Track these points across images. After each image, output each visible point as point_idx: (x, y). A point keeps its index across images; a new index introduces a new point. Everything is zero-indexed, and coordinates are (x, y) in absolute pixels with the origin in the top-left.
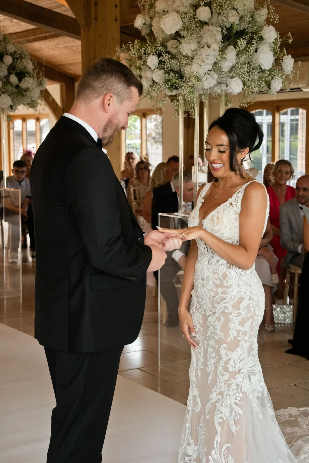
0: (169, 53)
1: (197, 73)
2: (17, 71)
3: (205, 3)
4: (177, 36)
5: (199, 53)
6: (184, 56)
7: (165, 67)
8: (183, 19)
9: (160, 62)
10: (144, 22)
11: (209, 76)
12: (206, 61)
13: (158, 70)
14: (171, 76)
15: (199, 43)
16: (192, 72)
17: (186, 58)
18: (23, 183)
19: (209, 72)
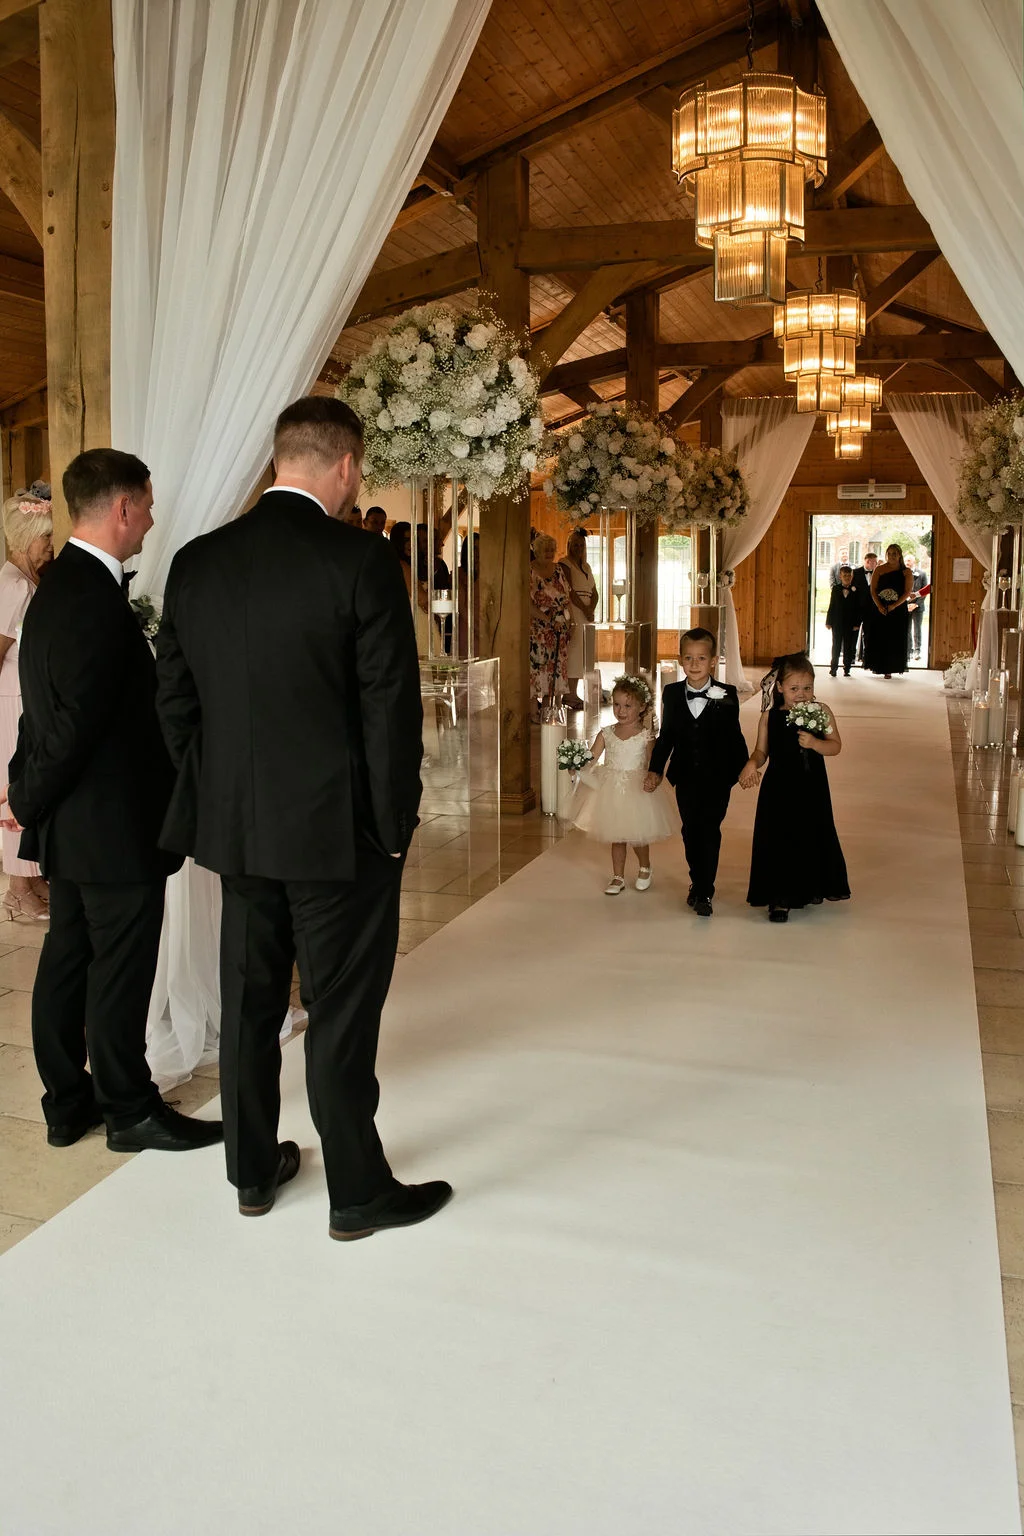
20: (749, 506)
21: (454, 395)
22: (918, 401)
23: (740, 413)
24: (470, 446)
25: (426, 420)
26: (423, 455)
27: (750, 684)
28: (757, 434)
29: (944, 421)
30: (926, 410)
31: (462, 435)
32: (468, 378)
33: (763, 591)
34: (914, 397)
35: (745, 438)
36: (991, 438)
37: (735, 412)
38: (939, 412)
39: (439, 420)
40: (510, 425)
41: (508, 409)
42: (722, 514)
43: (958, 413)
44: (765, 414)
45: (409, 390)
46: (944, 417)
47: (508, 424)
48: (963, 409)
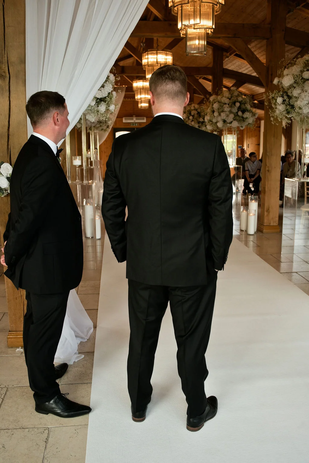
0: (288, 96)
1: (300, 105)
2: (242, 110)
3: (307, 69)
4: (291, 87)
5: (301, 95)
6: (295, 97)
7: (286, 103)
8: (295, 78)
9: (284, 101)
10: (278, 81)
11: (306, 107)
12: (305, 99)
13: (282, 104)
14: (288, 108)
15: (302, 90)
16: (298, 105)
17: (295, 98)
18: (255, 163)
19: (306, 105)
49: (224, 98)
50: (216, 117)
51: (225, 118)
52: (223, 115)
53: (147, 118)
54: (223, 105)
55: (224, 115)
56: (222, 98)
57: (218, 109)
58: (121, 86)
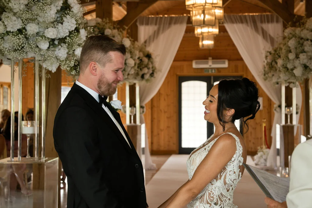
20: (156, 73)
21: (40, 15)
22: (238, 18)
23: (147, 24)
24: (49, 42)
25: (24, 28)
26: (23, 47)
27: (155, 165)
28: (156, 35)
29: (252, 29)
30: (242, 22)
31: (45, 37)
32: (48, 6)
33: (155, 116)
34: (236, 16)
35: (150, 37)
36: (294, 38)
37: (144, 22)
38: (249, 24)
39: (32, 29)
40: (70, 33)
41: (69, 24)
42: (143, 77)
43: (259, 25)
44: (160, 24)
45: (15, 11)
46: (251, 26)
47: (70, 32)
48: (262, 22)
49: (305, 32)
50: (291, 61)
51: (305, 61)
52: (303, 56)
53: (229, 60)
54: (303, 42)
55: (305, 57)
56: (302, 30)
57: (296, 48)
58: (181, 16)
